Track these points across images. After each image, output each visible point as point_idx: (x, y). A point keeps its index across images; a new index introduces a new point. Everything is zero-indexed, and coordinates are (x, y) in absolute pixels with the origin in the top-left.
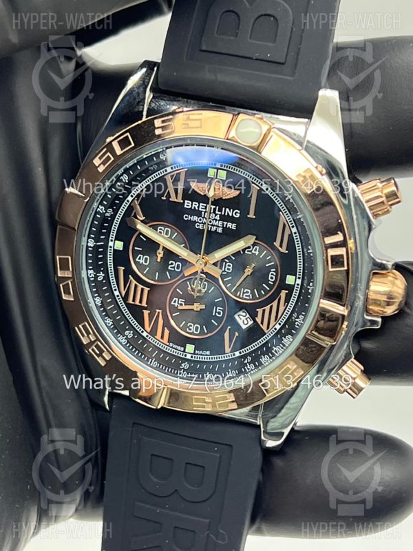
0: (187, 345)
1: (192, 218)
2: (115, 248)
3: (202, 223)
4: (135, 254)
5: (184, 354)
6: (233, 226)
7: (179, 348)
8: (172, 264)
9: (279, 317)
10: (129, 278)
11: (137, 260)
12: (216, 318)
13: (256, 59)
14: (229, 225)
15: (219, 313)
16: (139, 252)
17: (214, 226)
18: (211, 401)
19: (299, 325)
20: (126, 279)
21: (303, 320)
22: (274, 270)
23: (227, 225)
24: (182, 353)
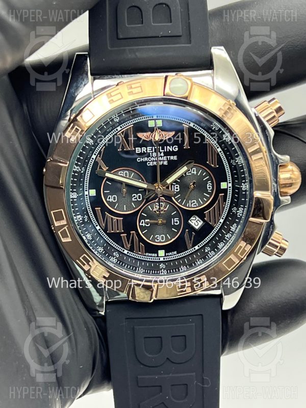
0: (159, 251)
1: (143, 159)
2: (90, 195)
3: (152, 161)
4: (106, 195)
5: (158, 258)
6: (175, 158)
7: (153, 255)
8: (134, 196)
9: (221, 214)
10: (105, 214)
11: (108, 200)
12: (174, 226)
13: (162, 37)
14: (172, 158)
15: (177, 222)
17: (161, 161)
18: (190, 285)
19: (241, 215)
20: (104, 215)
21: (243, 211)
22: (210, 182)
23: (170, 158)
24: (156, 258)
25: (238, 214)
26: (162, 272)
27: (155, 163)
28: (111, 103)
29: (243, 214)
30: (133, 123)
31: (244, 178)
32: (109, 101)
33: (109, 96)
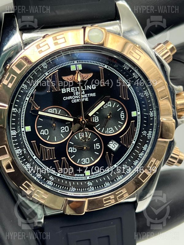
0: (86, 171)
1: (68, 98)
2: (26, 131)
3: (75, 99)
4: (39, 130)
5: (85, 177)
6: (94, 95)
7: (81, 175)
8: (63, 128)
9: (133, 137)
10: (40, 145)
11: (41, 133)
12: (97, 150)
14: (91, 95)
15: (98, 147)
17: (83, 98)
18: (114, 197)
19: (150, 137)
20: (39, 147)
21: (152, 133)
22: (123, 112)
23: (90, 95)
24: (84, 177)
25: (148, 136)
26: (90, 189)
27: (78, 100)
28: (40, 53)
29: (151, 135)
30: (58, 68)
31: (152, 107)
32: (39, 52)
33: (38, 47)
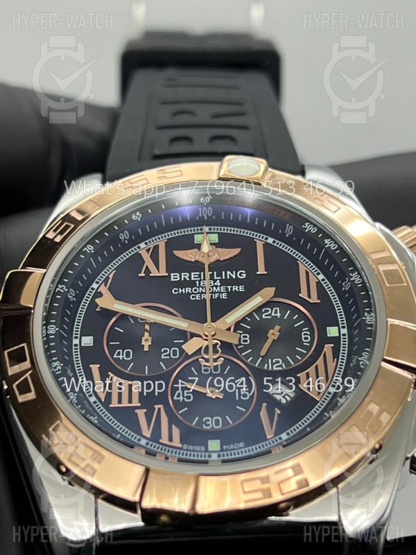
0: (209, 442)
1: (183, 291)
2: (82, 345)
3: (199, 293)
4: (112, 349)
5: (207, 454)
6: (241, 289)
7: (198, 448)
8: (166, 351)
9: (330, 378)
10: (109, 375)
11: (115, 356)
12: (241, 403)
14: (235, 288)
15: (245, 395)
16: (117, 347)
17: (216, 293)
19: (366, 364)
21: (370, 357)
22: (307, 329)
23: (231, 289)
24: (203, 454)
25: (361, 363)
27: (204, 297)
